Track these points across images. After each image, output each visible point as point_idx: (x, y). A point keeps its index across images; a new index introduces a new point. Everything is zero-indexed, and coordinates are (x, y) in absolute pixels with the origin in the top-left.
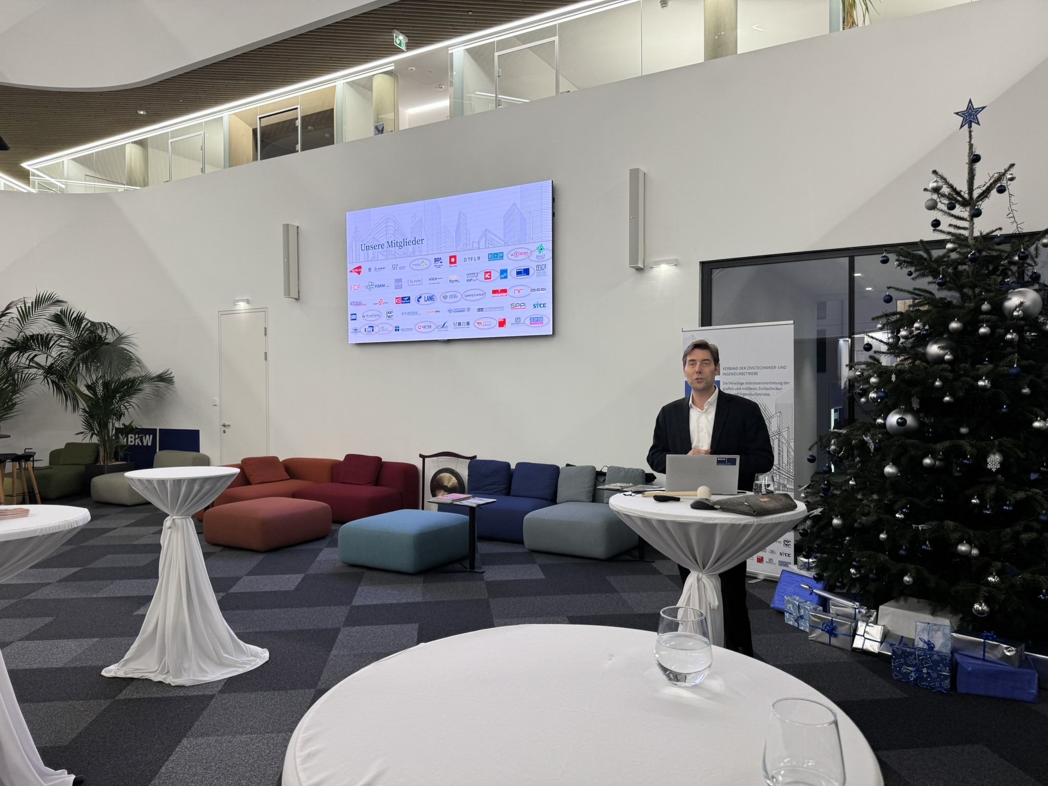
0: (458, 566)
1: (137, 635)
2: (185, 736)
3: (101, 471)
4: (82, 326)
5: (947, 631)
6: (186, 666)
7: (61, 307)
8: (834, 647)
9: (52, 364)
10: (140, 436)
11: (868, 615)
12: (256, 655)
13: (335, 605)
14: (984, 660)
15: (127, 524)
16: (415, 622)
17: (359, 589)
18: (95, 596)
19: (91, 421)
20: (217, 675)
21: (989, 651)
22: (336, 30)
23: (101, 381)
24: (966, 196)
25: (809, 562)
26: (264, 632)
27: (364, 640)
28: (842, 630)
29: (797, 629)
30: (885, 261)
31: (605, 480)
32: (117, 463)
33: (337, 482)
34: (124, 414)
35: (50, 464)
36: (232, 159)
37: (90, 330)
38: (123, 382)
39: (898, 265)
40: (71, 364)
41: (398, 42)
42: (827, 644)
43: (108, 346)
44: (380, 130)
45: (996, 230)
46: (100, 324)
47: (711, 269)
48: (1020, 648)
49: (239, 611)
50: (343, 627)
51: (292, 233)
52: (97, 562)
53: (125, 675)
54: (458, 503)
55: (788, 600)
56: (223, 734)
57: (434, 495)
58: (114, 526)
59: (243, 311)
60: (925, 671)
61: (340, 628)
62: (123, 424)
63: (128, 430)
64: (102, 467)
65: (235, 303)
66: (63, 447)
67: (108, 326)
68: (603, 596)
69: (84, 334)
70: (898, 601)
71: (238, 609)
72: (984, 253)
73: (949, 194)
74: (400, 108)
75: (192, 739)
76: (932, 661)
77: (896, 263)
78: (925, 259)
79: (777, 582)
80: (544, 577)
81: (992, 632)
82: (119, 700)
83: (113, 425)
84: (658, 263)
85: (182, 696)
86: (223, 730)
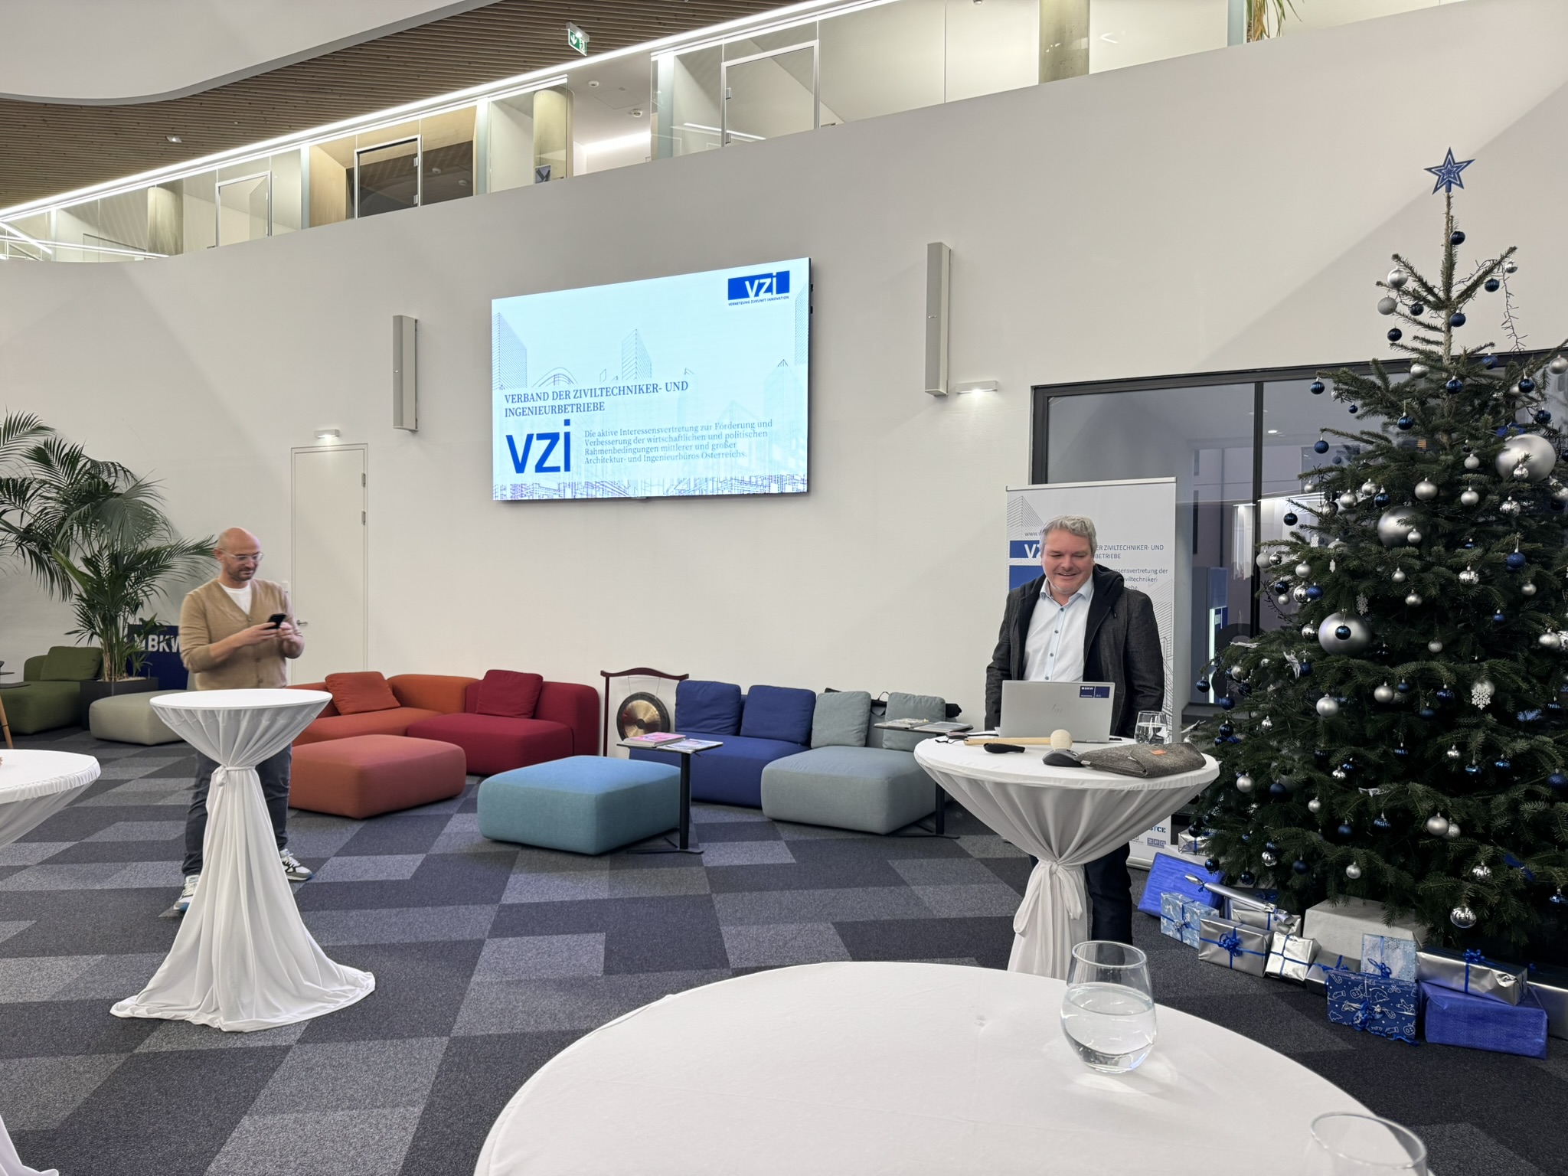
0: (661, 843)
1: (168, 949)
2: (245, 1113)
3: (105, 691)
4: (79, 467)
5: (1411, 948)
6: (246, 1000)
7: (46, 438)
8: (1237, 971)
9: (30, 525)
10: (167, 637)
11: (1289, 923)
12: (355, 983)
13: (474, 904)
14: (1466, 992)
15: (146, 773)
16: (600, 931)
17: (512, 878)
18: (98, 887)
19: (90, 613)
20: (295, 1014)
21: (1474, 979)
22: (479, 20)
23: (107, 553)
24: (1441, 295)
25: (1195, 842)
26: (367, 946)
27: (522, 959)
28: (1250, 945)
29: (1180, 944)
30: (1318, 390)
31: (884, 713)
32: (131, 679)
33: (473, 712)
34: (142, 604)
35: (26, 678)
36: (314, 214)
37: (90, 473)
38: (142, 554)
39: (1337, 397)
40: (60, 526)
41: (575, 42)
42: (1226, 967)
43: (118, 499)
44: (543, 175)
45: (1485, 346)
46: (105, 464)
47: (1049, 398)
48: (1520, 975)
49: (325, 912)
50: (489, 938)
51: (408, 330)
52: (101, 833)
53: (149, 1013)
54: (664, 747)
55: (1167, 899)
56: (307, 1109)
57: (623, 736)
58: (126, 777)
59: (329, 449)
60: (1378, 1009)
61: (485, 940)
62: (141, 620)
63: (148, 628)
64: (109, 684)
65: (317, 435)
66: (46, 654)
67: (118, 468)
68: (886, 890)
69: (81, 479)
70: (1334, 901)
71: (323, 909)
72: (1468, 381)
73: (1414, 290)
74: (574, 143)
75: (256, 1117)
76: (1389, 995)
77: (1333, 393)
78: (1379, 388)
79: (1148, 871)
80: (794, 861)
81: (1479, 950)
82: (141, 1053)
83: (125, 620)
84: (969, 387)
85: (240, 1048)
86: (305, 1104)
